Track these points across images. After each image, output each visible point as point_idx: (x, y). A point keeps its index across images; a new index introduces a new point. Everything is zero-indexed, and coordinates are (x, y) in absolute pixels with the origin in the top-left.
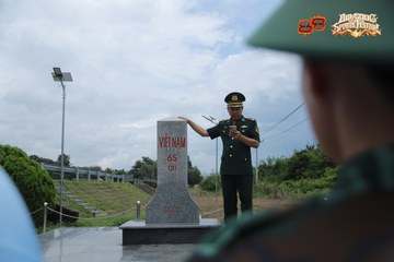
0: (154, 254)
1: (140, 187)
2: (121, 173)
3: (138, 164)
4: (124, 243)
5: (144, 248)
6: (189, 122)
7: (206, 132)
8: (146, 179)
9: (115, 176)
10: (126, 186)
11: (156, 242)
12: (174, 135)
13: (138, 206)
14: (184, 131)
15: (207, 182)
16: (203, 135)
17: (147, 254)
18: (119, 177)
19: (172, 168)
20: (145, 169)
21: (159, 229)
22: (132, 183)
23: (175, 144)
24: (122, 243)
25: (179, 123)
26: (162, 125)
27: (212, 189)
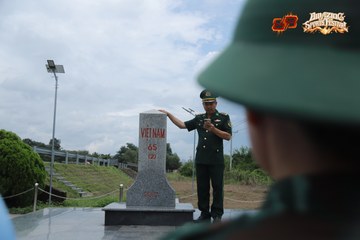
0: (132, 235)
1: (124, 171)
2: (106, 157)
3: (123, 150)
4: (106, 224)
5: (124, 229)
6: (168, 115)
7: (183, 125)
8: (129, 164)
9: (100, 160)
10: (111, 169)
11: (135, 224)
12: (154, 127)
13: (121, 189)
15: (185, 168)
16: (181, 127)
18: (105, 161)
19: (152, 156)
20: (129, 154)
21: (142, 212)
22: (117, 167)
23: (155, 135)
24: (104, 223)
25: (160, 116)
26: (144, 117)
27: (189, 174)
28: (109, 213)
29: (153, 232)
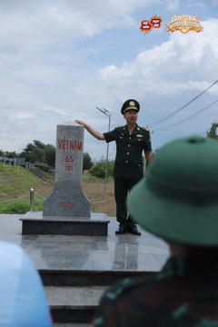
0: (51, 244)
1: (31, 171)
2: (12, 155)
3: (30, 147)
4: (23, 234)
5: (41, 238)
6: (86, 127)
7: (102, 136)
8: (37, 163)
9: (6, 159)
10: (18, 169)
11: (52, 233)
12: (72, 139)
13: (32, 193)
14: (81, 135)
15: (96, 169)
16: (99, 138)
17: (44, 245)
18: (11, 160)
19: (69, 168)
20: (37, 152)
21: (55, 222)
22: (24, 166)
23: (73, 147)
24: (21, 232)
25: (77, 128)
26: (61, 129)
27: (102, 176)
28: (26, 223)
29: (69, 242)
